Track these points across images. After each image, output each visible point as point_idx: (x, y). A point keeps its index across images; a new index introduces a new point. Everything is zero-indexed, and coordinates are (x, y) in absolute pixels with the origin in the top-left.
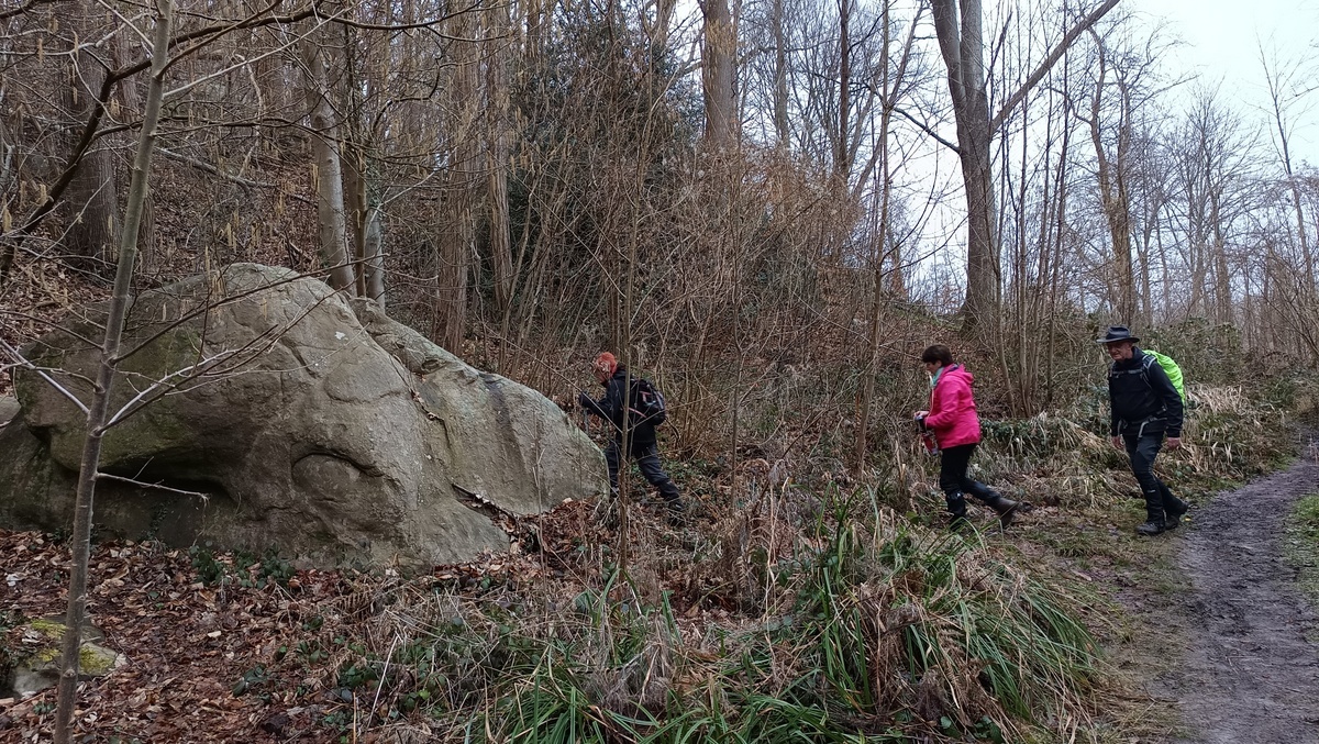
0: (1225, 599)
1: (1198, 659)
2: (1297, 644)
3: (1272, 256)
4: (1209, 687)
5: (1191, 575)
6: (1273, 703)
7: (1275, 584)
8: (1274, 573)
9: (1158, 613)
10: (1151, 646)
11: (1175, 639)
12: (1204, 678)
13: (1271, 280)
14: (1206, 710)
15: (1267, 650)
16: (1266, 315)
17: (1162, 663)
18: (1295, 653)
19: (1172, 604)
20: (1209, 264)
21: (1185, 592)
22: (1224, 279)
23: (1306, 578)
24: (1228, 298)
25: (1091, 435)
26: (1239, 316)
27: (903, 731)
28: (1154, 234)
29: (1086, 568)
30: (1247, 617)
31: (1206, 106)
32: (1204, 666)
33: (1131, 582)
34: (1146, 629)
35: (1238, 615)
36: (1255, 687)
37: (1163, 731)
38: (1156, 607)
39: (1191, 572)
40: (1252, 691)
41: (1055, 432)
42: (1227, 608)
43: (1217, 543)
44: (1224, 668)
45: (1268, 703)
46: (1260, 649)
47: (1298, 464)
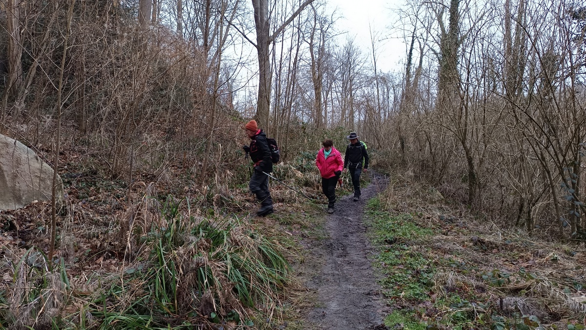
0: (341, 241)
1: (327, 269)
2: (364, 260)
3: (368, 106)
4: (330, 282)
5: (329, 231)
6: (353, 287)
7: (358, 234)
8: (359, 230)
9: (316, 249)
10: (311, 264)
11: (321, 260)
12: (329, 278)
13: (367, 115)
14: (328, 293)
15: (353, 263)
16: (365, 128)
17: (314, 272)
18: (363, 264)
19: (321, 245)
20: (348, 107)
21: (326, 239)
22: (352, 113)
23: (369, 232)
24: (353, 120)
25: (299, 172)
26: (356, 128)
27: (191, 322)
28: (330, 93)
29: (290, 230)
30: (348, 249)
31: (350, 43)
32: (330, 272)
33: (307, 235)
34: (310, 256)
35: (344, 248)
36: (347, 280)
37: (310, 305)
38: (315, 246)
39: (330, 230)
40: (346, 282)
41: (286, 170)
42: (341, 245)
43: (340, 217)
44: (337, 272)
45: (351, 287)
46: (350, 263)
47: (371, 185)
